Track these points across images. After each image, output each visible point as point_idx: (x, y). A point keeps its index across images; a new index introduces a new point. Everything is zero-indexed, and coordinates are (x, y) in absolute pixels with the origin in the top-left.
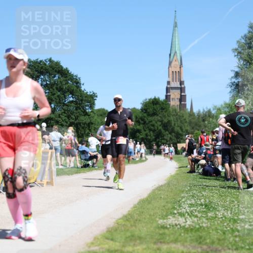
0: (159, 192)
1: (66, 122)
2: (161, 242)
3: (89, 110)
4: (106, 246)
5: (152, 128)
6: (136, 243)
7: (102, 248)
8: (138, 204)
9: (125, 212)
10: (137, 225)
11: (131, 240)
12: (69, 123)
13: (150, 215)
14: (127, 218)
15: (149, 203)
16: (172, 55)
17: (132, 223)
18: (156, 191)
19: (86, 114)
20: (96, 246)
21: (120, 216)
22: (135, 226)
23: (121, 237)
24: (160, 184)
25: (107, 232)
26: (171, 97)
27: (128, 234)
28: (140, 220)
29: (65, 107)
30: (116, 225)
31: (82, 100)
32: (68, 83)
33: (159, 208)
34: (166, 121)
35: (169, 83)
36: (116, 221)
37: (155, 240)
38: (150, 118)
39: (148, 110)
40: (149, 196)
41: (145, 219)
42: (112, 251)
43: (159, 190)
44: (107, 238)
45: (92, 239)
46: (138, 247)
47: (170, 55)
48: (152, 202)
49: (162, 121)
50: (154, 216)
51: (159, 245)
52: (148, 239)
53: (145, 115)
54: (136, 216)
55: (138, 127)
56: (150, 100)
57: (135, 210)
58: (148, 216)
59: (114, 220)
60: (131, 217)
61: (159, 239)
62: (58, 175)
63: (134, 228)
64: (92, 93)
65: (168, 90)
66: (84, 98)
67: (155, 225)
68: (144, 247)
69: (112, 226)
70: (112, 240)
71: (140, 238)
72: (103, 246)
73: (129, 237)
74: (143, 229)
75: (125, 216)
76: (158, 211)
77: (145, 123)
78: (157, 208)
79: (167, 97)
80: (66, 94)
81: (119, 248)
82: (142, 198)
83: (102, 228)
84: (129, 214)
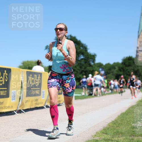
0: (132, 109)
1: (80, 70)
2: (133, 136)
3: (92, 64)
4: (103, 137)
5: (128, 73)
6: (120, 136)
7: (101, 138)
8: (120, 115)
9: (113, 119)
10: (120, 126)
11: (117, 134)
12: (81, 71)
13: (127, 121)
14: (114, 122)
15: (127, 115)
16: (140, 32)
17: (117, 125)
18: (131, 108)
19: (90, 65)
20: (97, 137)
21: (111, 121)
22: (119, 127)
23: (111, 132)
24: (133, 105)
25: (103, 129)
26: (139, 56)
27: (115, 131)
28: (121, 124)
29: (79, 62)
30: (108, 126)
31: (88, 58)
32: (80, 48)
33: (132, 118)
34: (136, 69)
35: (138, 48)
36: (108, 124)
37: (130, 135)
38: (127, 68)
39: (126, 64)
40: (127, 111)
41: (124, 123)
42: (106, 140)
43: (132, 108)
44: (104, 133)
45: (95, 133)
46: (121, 138)
47: (139, 32)
48: (128, 114)
49: (134, 70)
50: (129, 121)
51: (133, 137)
52: (126, 134)
53: (124, 66)
54: (119, 122)
55: (120, 73)
56: (127, 57)
57: (119, 118)
58: (126, 122)
59: (107, 124)
60: (117, 122)
61: (133, 134)
62: (75, 99)
63: (118, 128)
64: (94, 54)
65: (137, 52)
66: (89, 57)
67: (130, 126)
68: (124, 138)
69: (106, 126)
70: (106, 134)
71: (122, 133)
72: (101, 137)
73: (116, 132)
74: (123, 129)
75: (113, 122)
76: (132, 119)
77: (124, 71)
78: (131, 118)
79: (137, 56)
80: (79, 55)
81: (110, 138)
82: (123, 112)
83: (101, 128)
84: (116, 121)
